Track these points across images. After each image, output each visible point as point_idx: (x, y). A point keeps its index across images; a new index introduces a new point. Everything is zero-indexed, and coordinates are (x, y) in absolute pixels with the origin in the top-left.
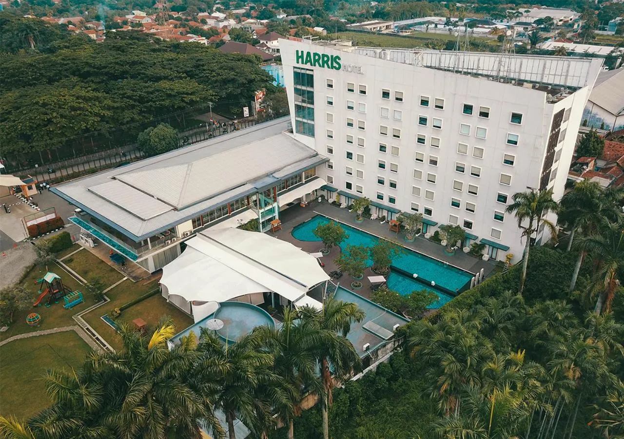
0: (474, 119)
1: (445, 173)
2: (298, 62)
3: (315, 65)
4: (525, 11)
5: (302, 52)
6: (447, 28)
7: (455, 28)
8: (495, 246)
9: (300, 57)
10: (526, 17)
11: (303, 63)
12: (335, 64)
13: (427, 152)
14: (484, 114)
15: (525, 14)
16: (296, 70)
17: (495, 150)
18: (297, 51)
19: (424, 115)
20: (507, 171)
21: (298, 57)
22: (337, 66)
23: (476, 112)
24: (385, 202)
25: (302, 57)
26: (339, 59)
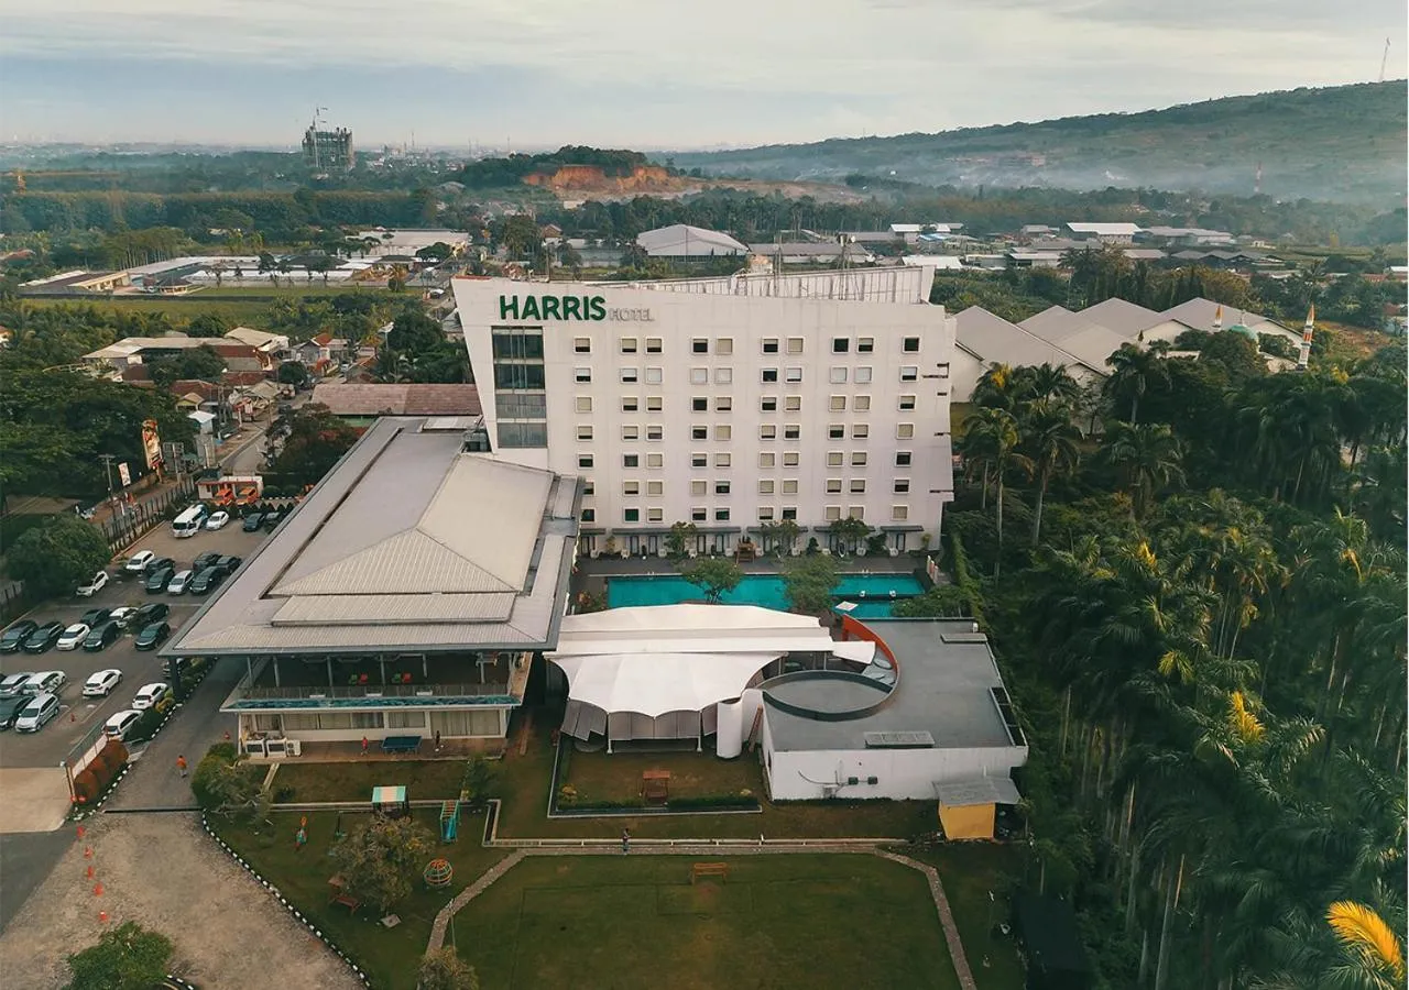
0: (852, 358)
1: (813, 444)
2: (504, 317)
3: (546, 318)
4: (384, 237)
5: (515, 298)
6: (267, 274)
7: (287, 274)
8: (901, 532)
9: (509, 307)
10: (387, 246)
11: (516, 317)
12: (592, 311)
13: (780, 420)
14: (866, 348)
15: (384, 241)
16: (496, 331)
17: (885, 393)
18: (502, 298)
19: (770, 367)
20: (907, 418)
21: (504, 309)
22: (598, 314)
23: (853, 346)
24: (710, 522)
25: (514, 306)
26: (602, 301)
